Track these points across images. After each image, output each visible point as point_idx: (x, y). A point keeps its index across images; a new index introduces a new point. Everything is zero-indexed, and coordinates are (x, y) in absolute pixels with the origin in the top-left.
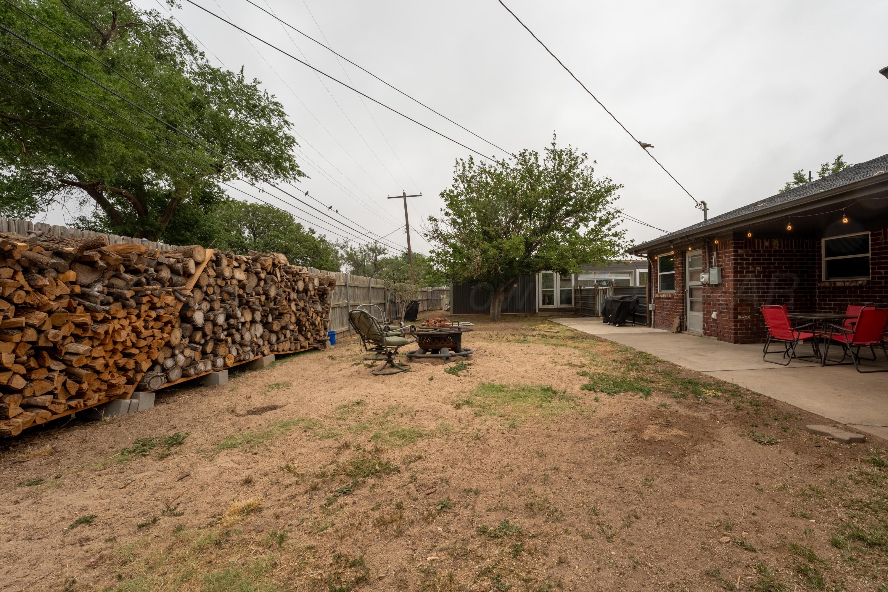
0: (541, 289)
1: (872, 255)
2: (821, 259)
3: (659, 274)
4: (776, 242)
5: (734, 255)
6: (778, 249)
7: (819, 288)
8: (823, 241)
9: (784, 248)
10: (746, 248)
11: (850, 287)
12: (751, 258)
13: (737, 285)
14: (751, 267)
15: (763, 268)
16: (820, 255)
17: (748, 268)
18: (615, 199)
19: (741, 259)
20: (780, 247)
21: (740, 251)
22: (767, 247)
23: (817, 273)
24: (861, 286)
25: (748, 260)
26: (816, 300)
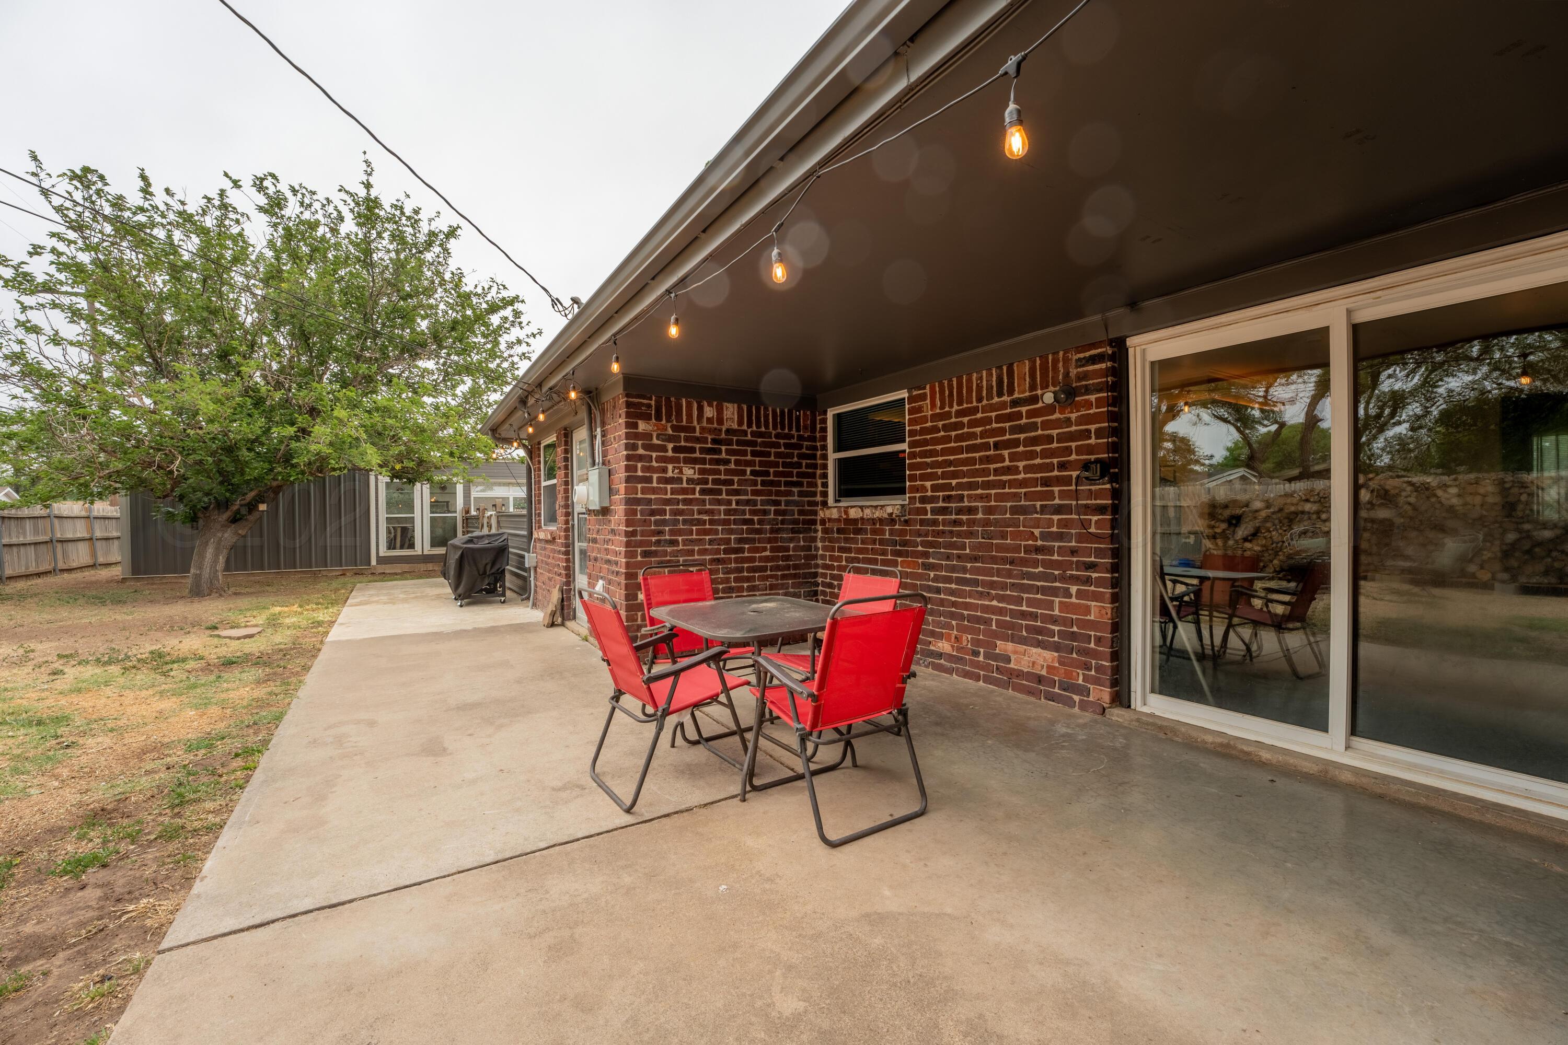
0: (383, 515)
1: (912, 445)
2: (825, 457)
3: (544, 484)
4: (730, 411)
5: (628, 436)
6: (735, 426)
7: (823, 522)
8: (831, 413)
9: (750, 425)
10: (658, 418)
11: (873, 521)
12: (670, 446)
13: (634, 512)
14: (670, 467)
15: (702, 471)
16: (824, 448)
17: (665, 470)
18: (534, 336)
19: (645, 447)
20: (740, 423)
21: (642, 426)
22: (710, 420)
23: (820, 488)
24: (891, 520)
25: (664, 449)
26: (817, 549)
